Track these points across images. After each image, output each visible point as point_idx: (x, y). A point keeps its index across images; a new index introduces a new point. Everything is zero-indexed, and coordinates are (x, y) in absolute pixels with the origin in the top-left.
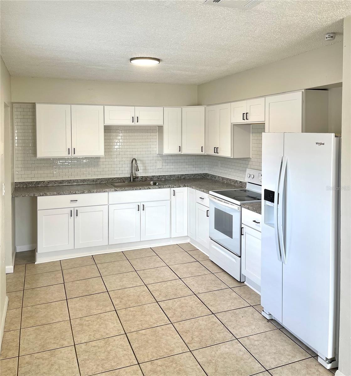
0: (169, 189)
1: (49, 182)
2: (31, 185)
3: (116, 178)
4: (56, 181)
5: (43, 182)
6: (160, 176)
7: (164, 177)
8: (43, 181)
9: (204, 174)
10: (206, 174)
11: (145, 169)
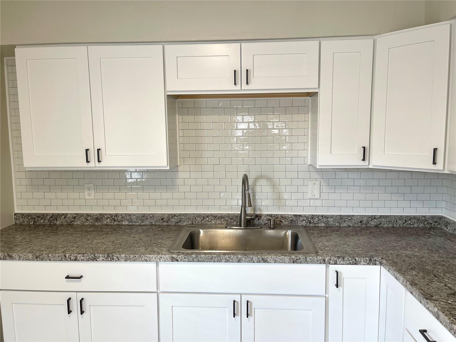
0: (323, 266)
1: (76, 216)
2: (42, 221)
3: (212, 215)
4: (88, 215)
5: (63, 217)
6: (313, 217)
7: (325, 220)
8: (63, 214)
9: (433, 217)
10: (441, 218)
11: (278, 199)
